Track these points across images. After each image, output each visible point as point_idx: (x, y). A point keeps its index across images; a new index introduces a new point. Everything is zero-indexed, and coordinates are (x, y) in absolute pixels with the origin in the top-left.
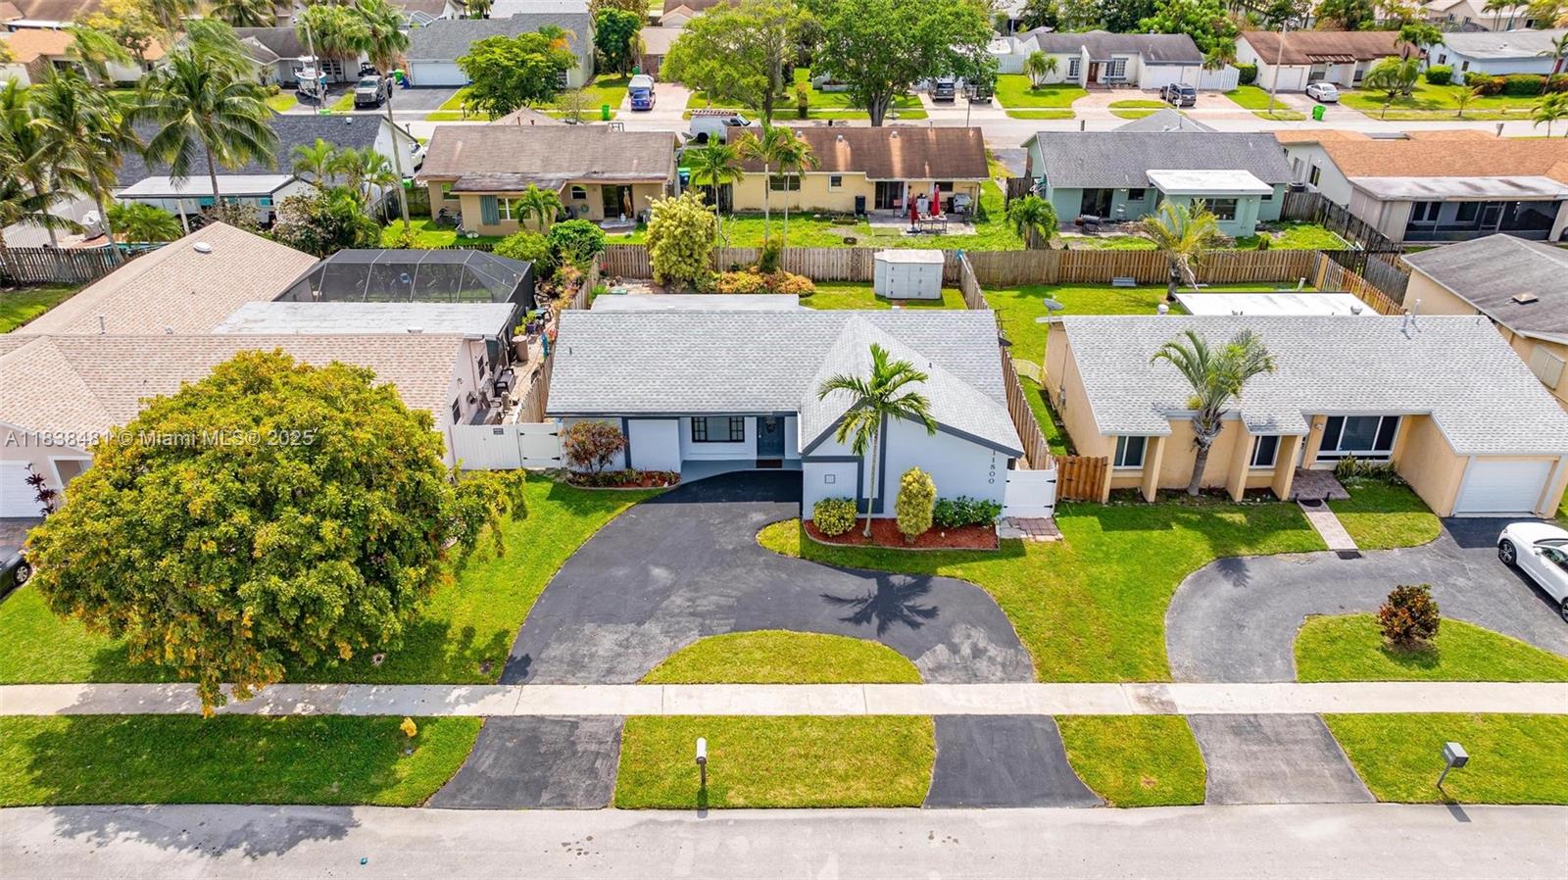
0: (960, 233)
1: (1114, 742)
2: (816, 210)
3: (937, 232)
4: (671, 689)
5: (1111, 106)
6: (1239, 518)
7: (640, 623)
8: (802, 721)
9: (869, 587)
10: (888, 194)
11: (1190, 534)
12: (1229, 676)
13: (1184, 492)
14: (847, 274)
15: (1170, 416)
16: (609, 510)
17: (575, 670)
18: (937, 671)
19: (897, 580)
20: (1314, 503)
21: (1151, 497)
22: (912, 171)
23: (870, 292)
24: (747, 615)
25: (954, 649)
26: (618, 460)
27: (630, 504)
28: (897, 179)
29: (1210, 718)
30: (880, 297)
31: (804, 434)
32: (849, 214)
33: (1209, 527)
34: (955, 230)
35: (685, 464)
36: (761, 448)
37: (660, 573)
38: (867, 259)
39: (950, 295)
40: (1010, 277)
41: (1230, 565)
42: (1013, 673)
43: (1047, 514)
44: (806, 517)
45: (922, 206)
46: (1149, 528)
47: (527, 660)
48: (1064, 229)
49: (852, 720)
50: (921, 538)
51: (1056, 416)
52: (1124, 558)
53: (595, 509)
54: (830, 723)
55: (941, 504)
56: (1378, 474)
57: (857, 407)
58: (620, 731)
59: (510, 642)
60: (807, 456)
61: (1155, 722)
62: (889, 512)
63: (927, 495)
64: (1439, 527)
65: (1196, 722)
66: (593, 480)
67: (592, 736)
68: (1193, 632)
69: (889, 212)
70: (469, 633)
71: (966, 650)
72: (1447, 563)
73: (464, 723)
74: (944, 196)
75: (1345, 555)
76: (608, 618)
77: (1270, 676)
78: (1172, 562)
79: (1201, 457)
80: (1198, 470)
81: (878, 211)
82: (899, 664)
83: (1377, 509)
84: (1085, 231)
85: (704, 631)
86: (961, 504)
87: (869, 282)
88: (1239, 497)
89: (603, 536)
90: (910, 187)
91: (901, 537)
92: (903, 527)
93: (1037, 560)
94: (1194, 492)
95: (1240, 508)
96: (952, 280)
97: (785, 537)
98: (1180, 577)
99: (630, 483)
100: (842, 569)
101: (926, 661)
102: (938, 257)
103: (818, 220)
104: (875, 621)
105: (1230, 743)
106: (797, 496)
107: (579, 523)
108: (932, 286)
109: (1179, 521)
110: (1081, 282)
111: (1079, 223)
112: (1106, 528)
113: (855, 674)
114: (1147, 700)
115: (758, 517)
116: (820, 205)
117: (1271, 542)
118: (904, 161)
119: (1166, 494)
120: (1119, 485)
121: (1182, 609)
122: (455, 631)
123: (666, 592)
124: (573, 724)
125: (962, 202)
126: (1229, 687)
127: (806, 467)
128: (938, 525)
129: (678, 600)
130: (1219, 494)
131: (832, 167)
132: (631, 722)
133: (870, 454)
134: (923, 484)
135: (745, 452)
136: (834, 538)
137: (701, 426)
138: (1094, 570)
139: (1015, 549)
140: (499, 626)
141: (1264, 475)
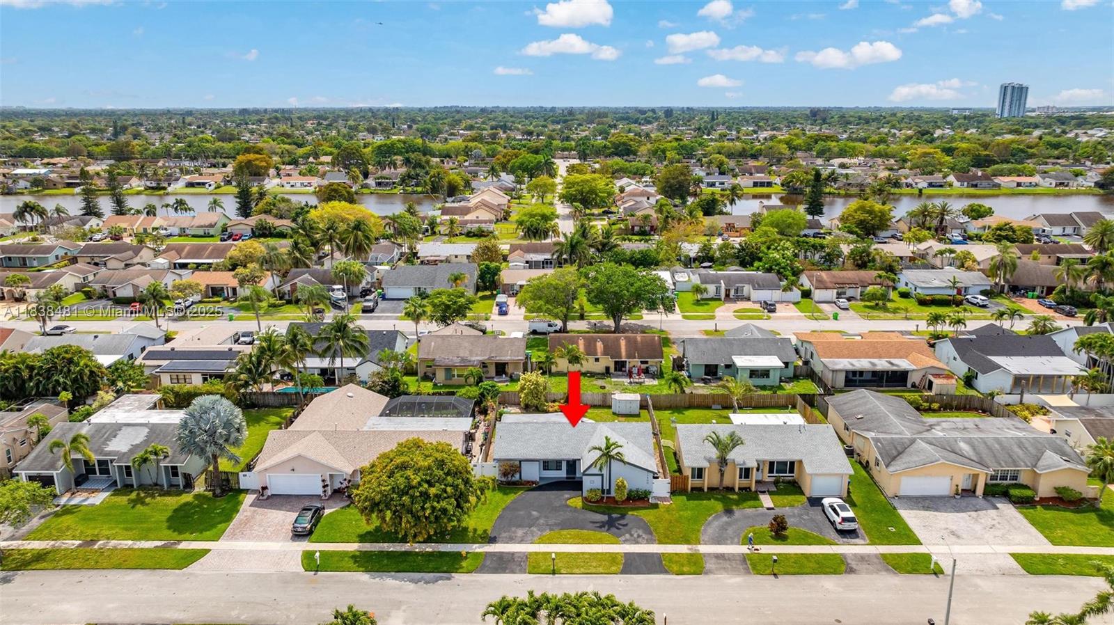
0: (651, 383)
1: (678, 559)
2: (588, 372)
3: (640, 383)
4: (542, 545)
5: (735, 312)
6: (735, 497)
7: (530, 527)
8: (583, 553)
9: (605, 518)
10: (620, 366)
11: (716, 502)
12: (719, 543)
13: (717, 489)
14: (600, 403)
15: (709, 461)
16: (515, 493)
17: (511, 540)
18: (625, 542)
19: (615, 516)
20: (763, 492)
21: (706, 490)
22: (630, 356)
23: (610, 411)
24: (564, 525)
25: (632, 535)
26: (517, 476)
27: (522, 492)
28: (623, 360)
29: (709, 554)
30: (614, 414)
31: (583, 466)
32: (603, 374)
33: (724, 500)
34: (649, 382)
35: (540, 478)
36: (568, 472)
37: (535, 513)
38: (609, 397)
39: (644, 413)
40: (669, 405)
41: (729, 511)
42: (650, 542)
43: (668, 495)
44: (584, 495)
45: (635, 370)
46: (703, 500)
47: (495, 537)
48: (697, 382)
49: (598, 553)
50: (623, 502)
51: (678, 462)
52: (692, 510)
53: (510, 493)
54: (590, 554)
55: (631, 491)
56: (789, 482)
57: (601, 457)
58: (527, 556)
59: (489, 532)
60: (584, 474)
61: (691, 555)
62: (613, 494)
63: (625, 487)
64: (806, 500)
65: (704, 555)
66: (509, 483)
67: (519, 557)
68: (710, 531)
69: (620, 373)
70: (475, 530)
71: (635, 535)
72: (803, 512)
73: (480, 553)
74: (644, 366)
75: (768, 509)
76: (520, 526)
77: (732, 543)
78: (708, 511)
79: (722, 475)
80: (722, 480)
81: (615, 373)
82: (613, 539)
83: (785, 494)
84: (705, 383)
85: (551, 530)
86: (637, 491)
87: (610, 407)
88: (737, 490)
89: (513, 502)
91: (616, 502)
92: (617, 498)
93: (662, 510)
94: (720, 488)
95: (737, 494)
96: (644, 406)
97: (577, 502)
98: (710, 515)
99: (521, 484)
100: (596, 512)
101: (623, 538)
102: (637, 397)
103: (589, 377)
104: (607, 527)
105: (714, 560)
106: (581, 489)
107: (505, 497)
108: (635, 409)
109: (713, 498)
110: (699, 407)
111: (703, 379)
112: (688, 500)
113: (600, 542)
114: (690, 549)
115: (567, 496)
116: (590, 370)
117: (745, 505)
118: (626, 351)
119: (711, 489)
120: (694, 486)
121: (709, 524)
122: (471, 529)
123: (538, 519)
124: (513, 554)
125: (653, 369)
126: (718, 546)
127: (585, 478)
128: (629, 499)
129: (542, 521)
130: (730, 489)
131: (595, 354)
132: (530, 554)
133: (605, 471)
134: (623, 483)
135: (562, 474)
136: (593, 502)
137: (547, 465)
138: (681, 513)
139: (656, 506)
140: (484, 528)
141: (745, 482)
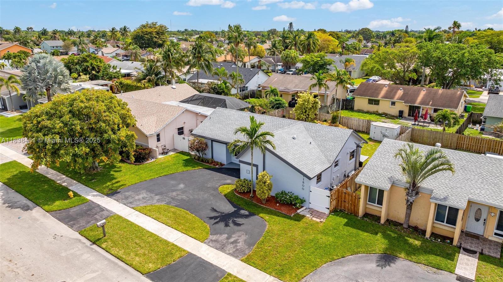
2: (384, 114)
3: (424, 126)
4: (137, 213)
7: (156, 195)
9: (231, 210)
11: (382, 240)
13: (400, 225)
14: (365, 130)
15: (393, 183)
16: (194, 167)
19: (243, 212)
20: (470, 252)
21: (382, 221)
22: (424, 103)
24: (185, 204)
25: (229, 238)
26: (209, 154)
27: (201, 168)
28: (418, 105)
32: (396, 116)
33: (396, 241)
34: (434, 127)
37: (181, 186)
41: (388, 258)
42: (236, 254)
43: (327, 212)
47: (119, 193)
49: (165, 242)
50: (264, 201)
58: (109, 216)
59: (122, 187)
60: (240, 160)
66: (199, 159)
67: (102, 215)
71: (232, 240)
73: (84, 200)
79: (410, 208)
80: (407, 215)
81: (409, 117)
85: (168, 203)
86: (287, 194)
88: (426, 235)
90: (423, 109)
93: (304, 226)
94: (405, 226)
97: (228, 189)
100: (232, 203)
101: (215, 237)
102: (396, 126)
112: (346, 225)
118: (422, 99)
119: (390, 222)
120: (367, 211)
122: (116, 181)
123: (176, 190)
124: (103, 210)
127: (241, 165)
128: (273, 199)
129: (174, 194)
130: (418, 231)
131: (393, 98)
136: (240, 193)
139: (299, 218)
140: (126, 183)
141: (444, 228)
